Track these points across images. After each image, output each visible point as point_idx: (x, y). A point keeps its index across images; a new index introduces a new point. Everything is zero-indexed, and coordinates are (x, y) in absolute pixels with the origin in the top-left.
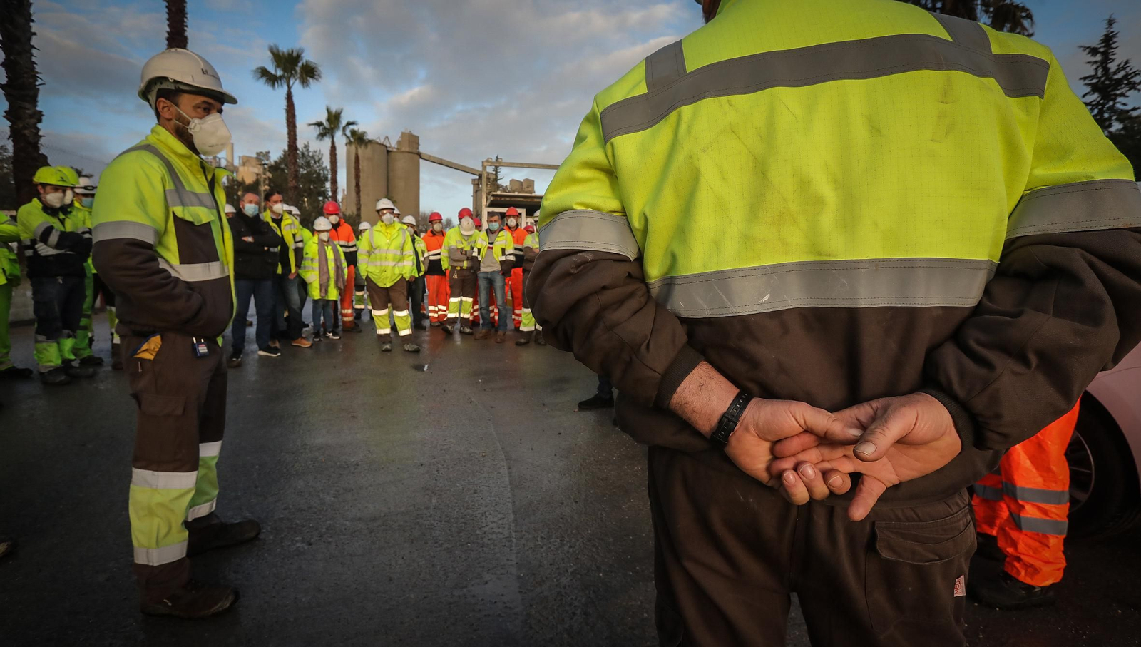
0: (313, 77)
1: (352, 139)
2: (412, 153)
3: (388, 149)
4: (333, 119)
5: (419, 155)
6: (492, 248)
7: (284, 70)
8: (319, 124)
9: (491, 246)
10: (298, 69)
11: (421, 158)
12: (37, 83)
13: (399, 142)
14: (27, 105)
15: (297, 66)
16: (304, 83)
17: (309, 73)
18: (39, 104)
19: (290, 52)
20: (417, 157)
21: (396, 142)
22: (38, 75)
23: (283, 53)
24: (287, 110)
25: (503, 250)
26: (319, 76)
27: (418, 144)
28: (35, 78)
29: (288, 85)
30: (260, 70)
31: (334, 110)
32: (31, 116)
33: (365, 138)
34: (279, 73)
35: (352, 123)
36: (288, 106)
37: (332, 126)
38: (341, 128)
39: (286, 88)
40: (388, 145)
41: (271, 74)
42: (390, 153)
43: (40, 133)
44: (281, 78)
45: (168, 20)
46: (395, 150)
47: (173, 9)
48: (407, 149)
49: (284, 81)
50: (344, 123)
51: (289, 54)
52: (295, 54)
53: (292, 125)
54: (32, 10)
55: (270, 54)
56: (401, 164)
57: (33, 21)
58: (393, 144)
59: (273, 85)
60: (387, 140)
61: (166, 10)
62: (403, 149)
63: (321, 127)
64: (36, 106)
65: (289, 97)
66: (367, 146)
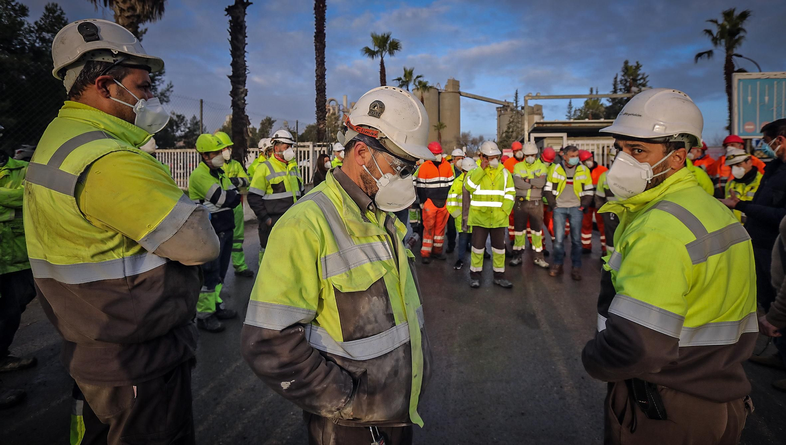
0: (396, 49)
1: (419, 87)
2: (455, 92)
3: (439, 91)
4: (408, 75)
5: (460, 93)
6: (572, 183)
7: (379, 47)
8: (399, 79)
9: (570, 181)
10: (387, 45)
11: (461, 95)
12: (246, 73)
13: (446, 86)
14: (242, 87)
15: (387, 43)
16: (391, 53)
17: (394, 47)
18: (246, 85)
19: (383, 35)
20: (459, 94)
21: (444, 86)
22: (247, 68)
23: (379, 36)
24: (380, 72)
25: (583, 185)
26: (401, 48)
27: (459, 86)
28: (245, 70)
29: (382, 57)
30: (365, 49)
31: (408, 69)
32: (242, 93)
33: (427, 85)
34: (376, 49)
35: (420, 77)
36: (381, 70)
37: (407, 79)
38: (413, 81)
39: (380, 58)
40: (439, 88)
41: (371, 50)
42: (441, 94)
43: (246, 103)
44: (377, 52)
45: (315, 25)
46: (443, 91)
47: (318, 18)
48: (452, 91)
49: (379, 54)
50: (414, 77)
51: (382, 37)
52: (386, 36)
53: (384, 81)
54: (246, 31)
55: (371, 38)
56: (447, 101)
57: (247, 37)
58: (442, 87)
59: (373, 57)
60: (438, 85)
61: (315, 19)
62: (449, 90)
63: (400, 81)
64: (245, 86)
65: (382, 64)
66: (428, 90)
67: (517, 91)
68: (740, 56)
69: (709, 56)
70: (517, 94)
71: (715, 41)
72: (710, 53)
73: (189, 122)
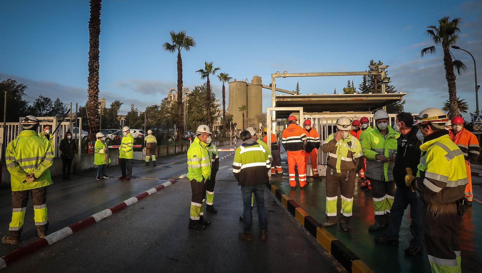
0: (191, 45)
2: (258, 85)
3: (247, 84)
4: (208, 68)
5: (262, 85)
7: (177, 43)
10: (184, 42)
11: (263, 87)
13: (252, 81)
15: (183, 40)
16: (188, 48)
17: (189, 43)
20: (261, 87)
23: (177, 34)
26: (195, 44)
27: (261, 81)
29: (179, 51)
30: (166, 45)
31: (208, 62)
34: (174, 44)
35: (219, 69)
37: (208, 71)
38: (212, 72)
39: (177, 52)
40: (247, 82)
41: (170, 45)
42: (248, 86)
44: (175, 46)
46: (250, 84)
48: (256, 84)
49: (176, 48)
50: (213, 69)
52: (181, 34)
55: (170, 36)
56: (253, 91)
58: (249, 82)
59: (172, 50)
62: (254, 84)
63: (203, 72)
65: (179, 57)
66: (228, 80)
67: (298, 83)
68: (458, 48)
69: (431, 50)
70: (298, 85)
71: (436, 39)
72: (432, 48)
73: (53, 103)
